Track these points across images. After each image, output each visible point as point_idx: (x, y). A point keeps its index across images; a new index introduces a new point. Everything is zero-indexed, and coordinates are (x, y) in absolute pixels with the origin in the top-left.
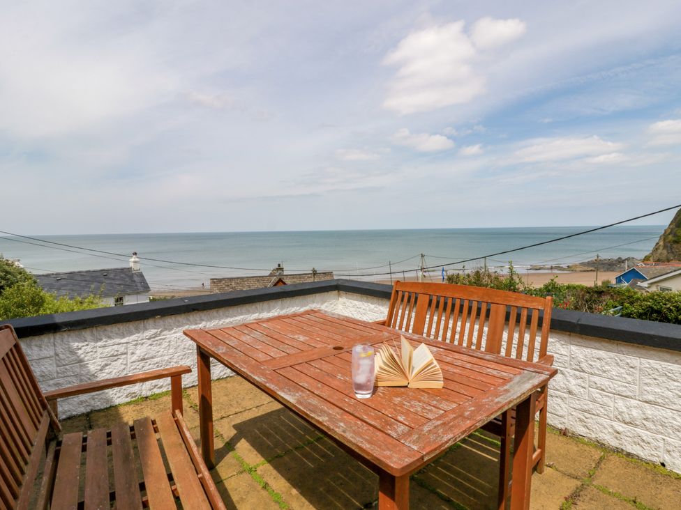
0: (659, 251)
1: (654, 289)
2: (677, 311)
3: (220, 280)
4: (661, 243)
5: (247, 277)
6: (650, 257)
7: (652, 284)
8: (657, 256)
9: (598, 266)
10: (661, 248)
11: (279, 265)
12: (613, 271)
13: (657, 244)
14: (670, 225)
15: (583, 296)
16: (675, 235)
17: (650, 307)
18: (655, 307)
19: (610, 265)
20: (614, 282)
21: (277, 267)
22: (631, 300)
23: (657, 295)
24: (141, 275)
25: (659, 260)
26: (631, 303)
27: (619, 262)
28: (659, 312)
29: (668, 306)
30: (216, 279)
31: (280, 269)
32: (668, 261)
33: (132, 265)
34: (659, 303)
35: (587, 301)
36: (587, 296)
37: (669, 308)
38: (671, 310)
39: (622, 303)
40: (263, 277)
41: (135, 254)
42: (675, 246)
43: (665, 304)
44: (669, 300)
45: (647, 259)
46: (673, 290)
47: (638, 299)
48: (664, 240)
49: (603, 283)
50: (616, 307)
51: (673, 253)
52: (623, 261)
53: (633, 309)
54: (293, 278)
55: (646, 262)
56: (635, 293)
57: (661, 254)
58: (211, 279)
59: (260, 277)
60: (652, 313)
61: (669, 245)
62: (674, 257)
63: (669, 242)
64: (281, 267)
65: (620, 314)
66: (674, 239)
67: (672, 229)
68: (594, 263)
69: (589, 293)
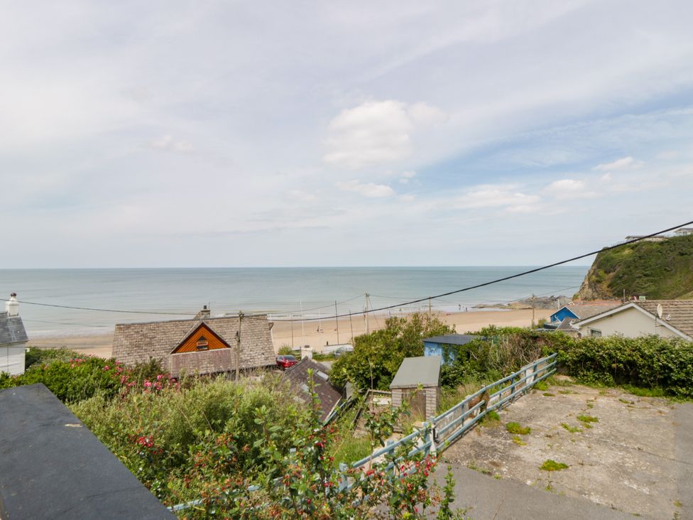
0: (586, 290)
1: (585, 333)
2: (610, 359)
3: (128, 326)
4: (587, 283)
5: (163, 322)
6: (578, 295)
7: (582, 326)
8: (584, 295)
9: (534, 304)
10: (587, 287)
11: (205, 307)
12: (548, 309)
13: (583, 283)
14: (593, 266)
15: (519, 342)
16: (598, 276)
17: (584, 354)
18: (588, 354)
19: (545, 303)
20: (549, 320)
21: (203, 309)
22: (565, 345)
23: (590, 341)
24: (19, 322)
25: (586, 299)
26: (565, 349)
27: (553, 300)
28: (592, 359)
29: (601, 353)
30: (123, 325)
31: (206, 311)
32: (594, 299)
33: (8, 309)
34: (592, 350)
35: (523, 347)
36: (523, 342)
37: (601, 356)
38: (604, 358)
39: (557, 349)
40: (183, 321)
41: (15, 295)
42: (598, 285)
43: (598, 351)
44: (601, 347)
45: (575, 297)
46: (603, 334)
47: (572, 345)
48: (589, 279)
49: (540, 321)
50: (551, 354)
51: (597, 291)
52: (556, 300)
53: (569, 356)
54: (220, 322)
55: (575, 301)
56: (568, 338)
57: (587, 293)
58: (118, 325)
59: (179, 321)
60: (586, 361)
61: (593, 284)
62: (598, 296)
63: (593, 282)
64: (208, 309)
65: (555, 362)
66: (597, 279)
67: (595, 270)
68: (531, 301)
69: (525, 338)
